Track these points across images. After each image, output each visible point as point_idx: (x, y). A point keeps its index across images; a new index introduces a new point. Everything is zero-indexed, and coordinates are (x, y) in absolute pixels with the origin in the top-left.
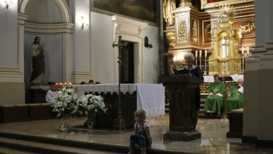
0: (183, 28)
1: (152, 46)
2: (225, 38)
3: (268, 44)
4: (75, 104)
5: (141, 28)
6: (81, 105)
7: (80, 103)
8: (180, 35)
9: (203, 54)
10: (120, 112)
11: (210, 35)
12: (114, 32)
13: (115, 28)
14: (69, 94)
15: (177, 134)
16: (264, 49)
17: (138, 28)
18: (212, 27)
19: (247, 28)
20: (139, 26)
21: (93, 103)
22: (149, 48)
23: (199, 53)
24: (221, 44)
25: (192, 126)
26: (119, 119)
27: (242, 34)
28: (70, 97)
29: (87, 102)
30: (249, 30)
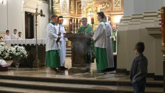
0: (64, 5)
1: (45, 15)
2: (90, 12)
3: (133, 15)
4: (7, 52)
5: (38, 4)
6: (11, 52)
7: (10, 51)
8: (63, 9)
9: (77, 21)
10: (37, 57)
11: (80, 10)
12: (22, 6)
13: (23, 4)
14: (2, 45)
15: (77, 69)
16: (130, 18)
17: (36, 4)
18: (82, 5)
19: (103, 6)
20: (37, 3)
21: (19, 51)
22: (43, 17)
23: (74, 21)
24: (88, 15)
25: (85, 64)
26: (36, 61)
27: (100, 10)
28: (3, 47)
29: (15, 51)
30: (104, 7)
